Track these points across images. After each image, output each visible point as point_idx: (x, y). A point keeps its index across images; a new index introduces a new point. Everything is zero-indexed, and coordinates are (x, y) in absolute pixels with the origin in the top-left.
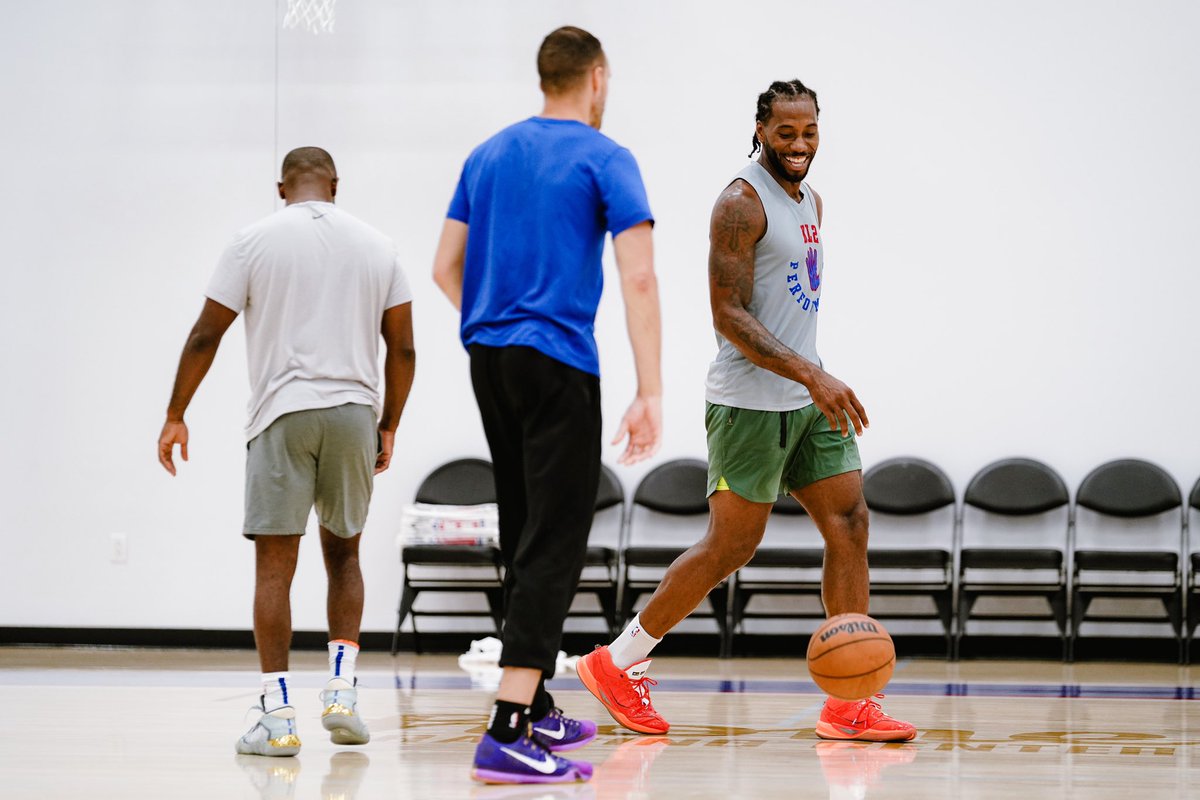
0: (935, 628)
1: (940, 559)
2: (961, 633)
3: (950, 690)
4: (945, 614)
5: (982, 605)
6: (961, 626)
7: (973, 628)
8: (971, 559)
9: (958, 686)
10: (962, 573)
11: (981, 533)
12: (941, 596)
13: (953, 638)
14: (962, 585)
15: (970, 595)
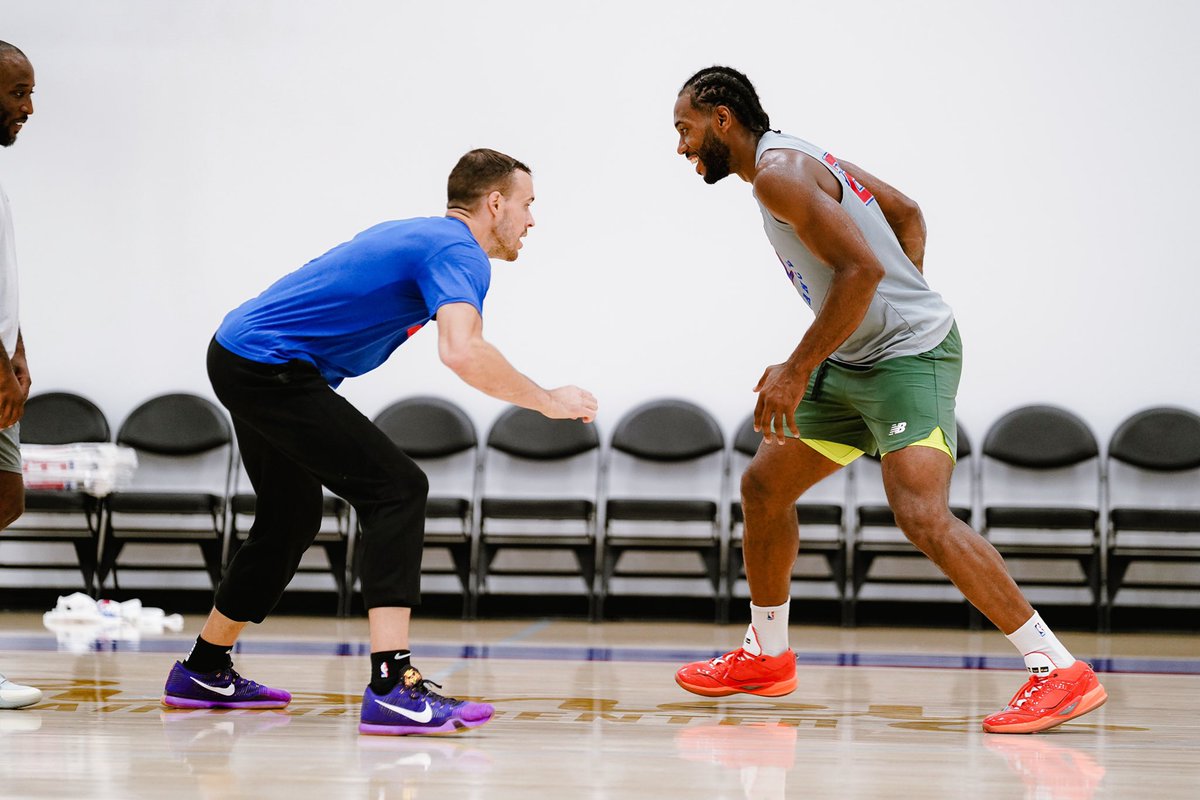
0: (577, 586)
1: (584, 510)
2: (604, 592)
3: (591, 655)
4: (588, 571)
5: (629, 561)
6: (605, 585)
7: (619, 587)
8: (618, 510)
9: (600, 651)
10: (607, 525)
11: (629, 482)
12: (584, 550)
13: (596, 597)
14: (607, 539)
15: (616, 550)
